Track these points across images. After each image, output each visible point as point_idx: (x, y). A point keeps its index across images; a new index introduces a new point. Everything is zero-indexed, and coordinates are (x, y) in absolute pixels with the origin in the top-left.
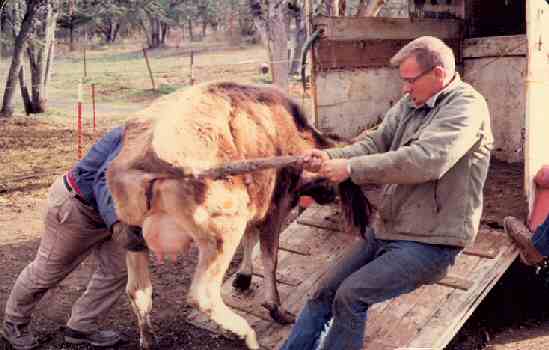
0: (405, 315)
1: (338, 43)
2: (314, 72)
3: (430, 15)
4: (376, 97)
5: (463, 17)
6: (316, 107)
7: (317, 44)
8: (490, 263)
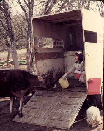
0: (66, 112)
1: (40, 53)
2: (36, 60)
3: (57, 47)
4: (48, 65)
5: (63, 47)
6: (37, 68)
7: (36, 54)
8: (81, 99)
